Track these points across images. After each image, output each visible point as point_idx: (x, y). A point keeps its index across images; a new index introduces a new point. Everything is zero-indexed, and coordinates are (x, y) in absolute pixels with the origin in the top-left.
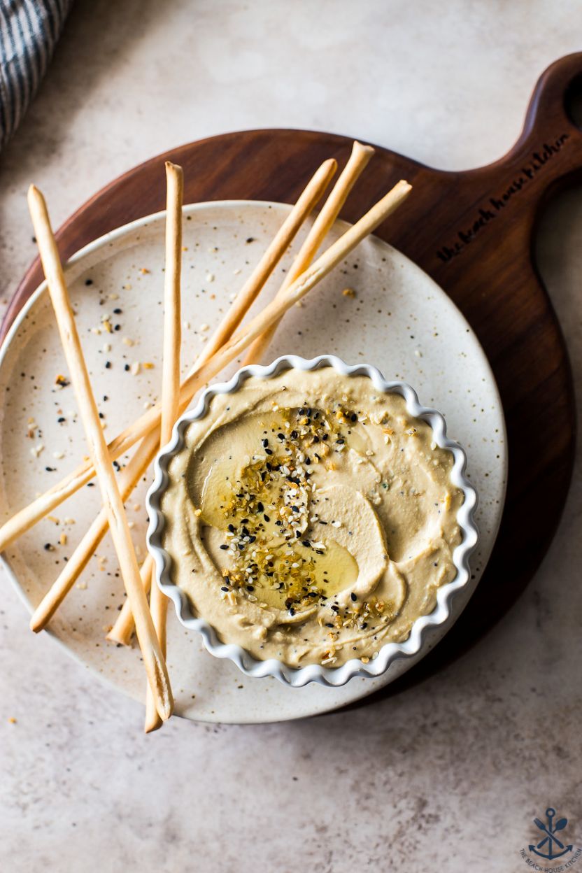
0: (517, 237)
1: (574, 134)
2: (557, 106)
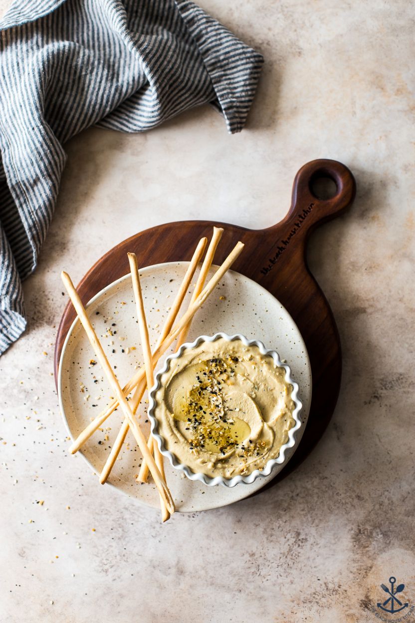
1: (316, 202)
2: (306, 190)
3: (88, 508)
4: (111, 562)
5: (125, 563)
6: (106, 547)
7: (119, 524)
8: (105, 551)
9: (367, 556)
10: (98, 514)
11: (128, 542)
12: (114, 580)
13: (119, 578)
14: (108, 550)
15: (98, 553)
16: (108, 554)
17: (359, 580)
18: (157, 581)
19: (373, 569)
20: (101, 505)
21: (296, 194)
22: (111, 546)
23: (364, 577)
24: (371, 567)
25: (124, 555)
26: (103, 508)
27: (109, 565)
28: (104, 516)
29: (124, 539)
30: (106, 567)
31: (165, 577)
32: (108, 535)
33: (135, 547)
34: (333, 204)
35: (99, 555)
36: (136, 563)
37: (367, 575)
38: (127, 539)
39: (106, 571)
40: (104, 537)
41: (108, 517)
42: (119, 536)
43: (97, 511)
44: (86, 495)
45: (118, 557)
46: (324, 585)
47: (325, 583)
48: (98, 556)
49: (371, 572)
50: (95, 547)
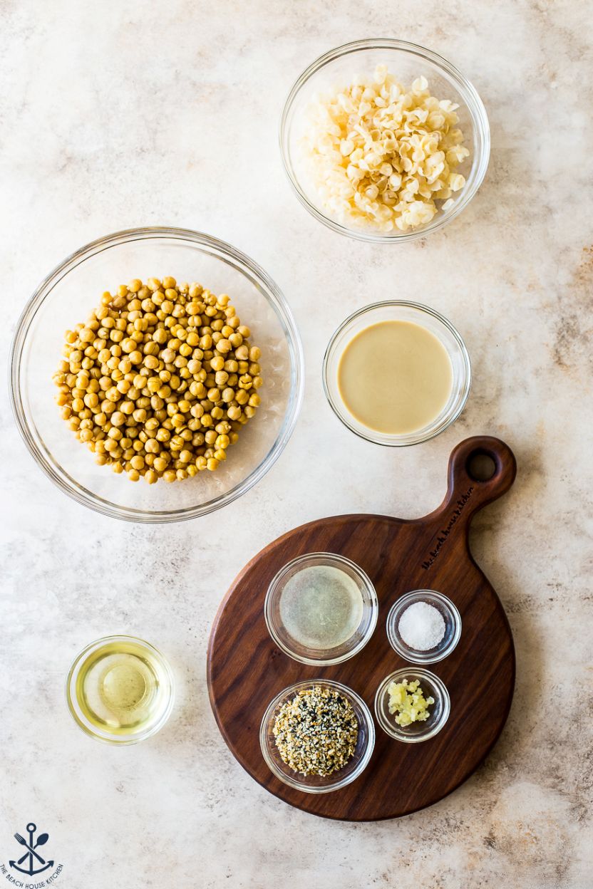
0: (459, 547)
1: (475, 486)
2: (464, 473)
3: (192, 738)
4: (216, 797)
5: (232, 798)
6: (211, 781)
7: (226, 756)
8: (210, 784)
9: (492, 790)
10: (203, 745)
11: (235, 775)
12: (220, 816)
13: (225, 814)
14: (213, 784)
15: (202, 787)
16: (213, 788)
17: (482, 816)
18: (267, 817)
19: (498, 804)
20: (206, 735)
21: (453, 479)
22: (218, 780)
23: (488, 813)
24: (495, 802)
25: (231, 790)
26: (208, 738)
27: (214, 800)
28: (210, 748)
29: (231, 772)
30: (211, 802)
31: (275, 812)
32: (214, 768)
33: (242, 780)
34: (493, 487)
35: (204, 789)
36: (244, 797)
37: (491, 811)
38: (234, 772)
39: (212, 806)
40: (209, 770)
41: (214, 749)
42: (226, 769)
43: (202, 742)
44: (190, 725)
45: (225, 791)
46: (445, 821)
47: (446, 819)
48: (202, 791)
49: (496, 807)
50: (199, 780)
